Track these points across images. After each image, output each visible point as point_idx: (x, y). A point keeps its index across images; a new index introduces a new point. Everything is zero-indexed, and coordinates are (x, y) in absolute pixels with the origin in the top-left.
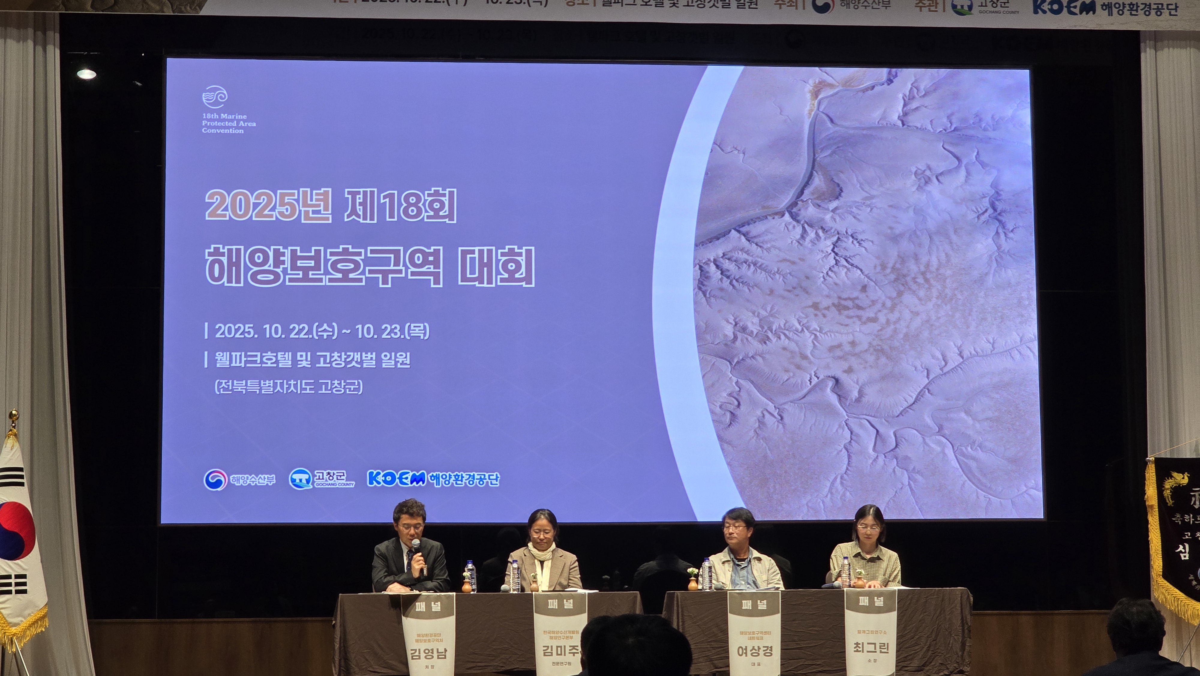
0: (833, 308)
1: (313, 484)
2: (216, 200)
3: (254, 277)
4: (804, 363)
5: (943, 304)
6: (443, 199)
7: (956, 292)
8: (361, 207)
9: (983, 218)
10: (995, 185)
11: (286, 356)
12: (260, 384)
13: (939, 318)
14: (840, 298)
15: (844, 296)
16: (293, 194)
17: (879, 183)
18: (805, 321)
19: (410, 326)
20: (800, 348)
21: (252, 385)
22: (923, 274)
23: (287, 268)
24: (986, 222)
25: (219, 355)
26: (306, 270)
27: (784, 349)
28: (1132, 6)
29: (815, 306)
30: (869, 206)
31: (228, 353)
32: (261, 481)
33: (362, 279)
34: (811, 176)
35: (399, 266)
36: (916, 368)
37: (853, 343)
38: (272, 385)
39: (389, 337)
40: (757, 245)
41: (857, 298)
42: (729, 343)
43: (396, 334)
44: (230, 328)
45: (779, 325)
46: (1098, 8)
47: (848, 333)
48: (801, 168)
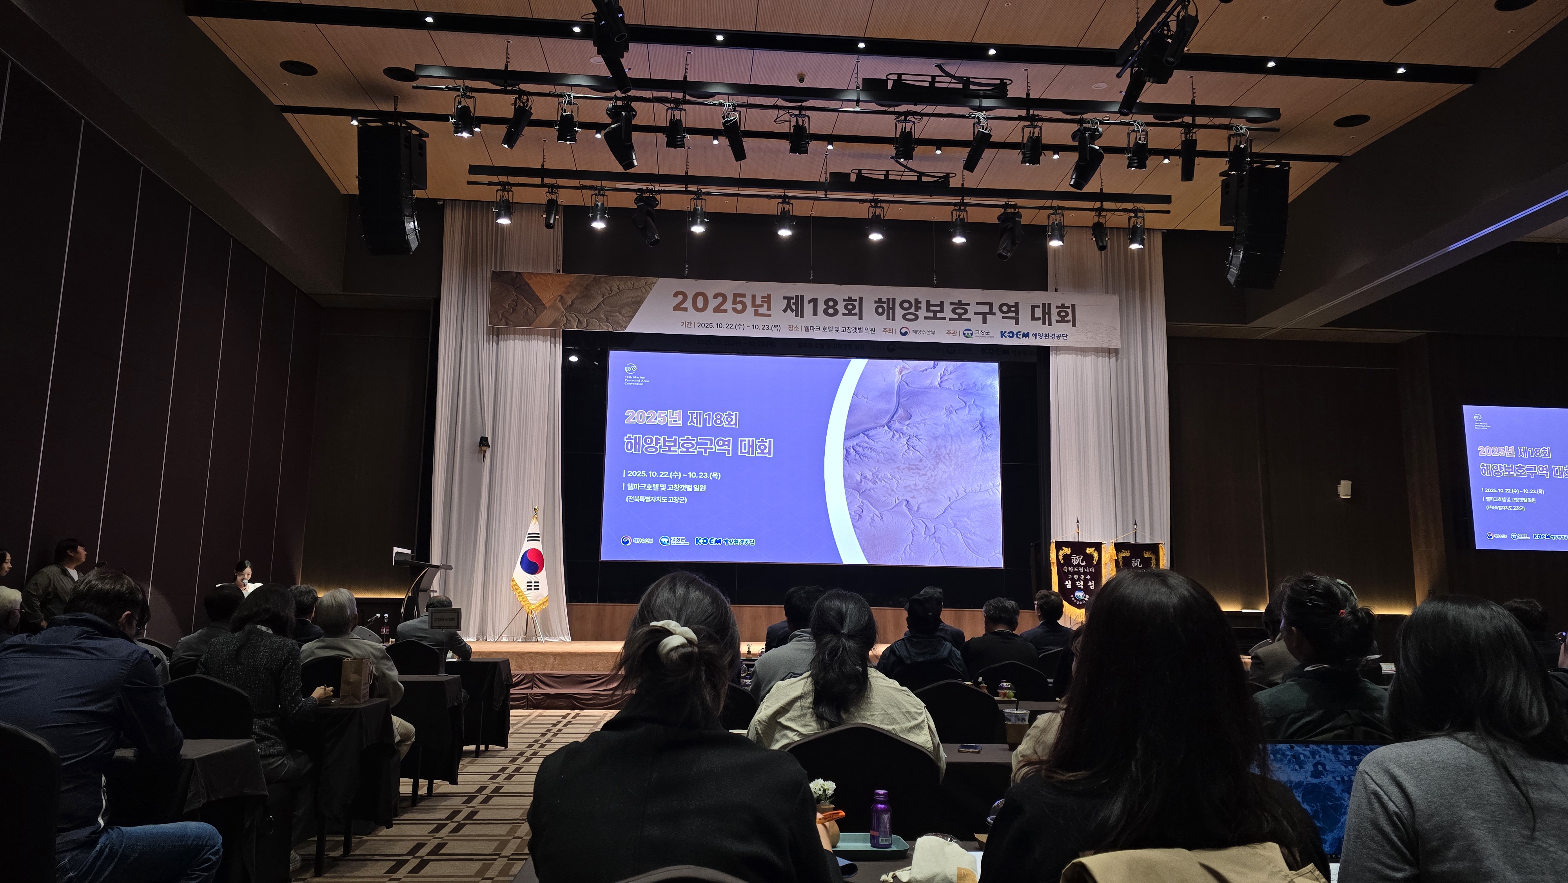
0: (906, 469)
1: (670, 544)
2: (630, 415)
3: (646, 449)
4: (893, 493)
5: (957, 469)
6: (732, 417)
7: (963, 463)
8: (695, 420)
9: (976, 430)
10: (982, 415)
11: (657, 486)
12: (645, 498)
13: (955, 475)
14: (909, 464)
15: (912, 463)
16: (665, 413)
17: (929, 413)
18: (893, 475)
19: (711, 474)
20: (891, 487)
21: (642, 498)
22: (948, 454)
23: (661, 446)
24: (978, 432)
25: (629, 485)
26: (670, 447)
27: (883, 487)
28: (1046, 335)
29: (898, 468)
30: (924, 423)
31: (633, 484)
32: (647, 541)
33: (695, 452)
34: (898, 409)
35: (712, 446)
36: (944, 497)
37: (915, 485)
38: (650, 499)
39: (701, 478)
40: (872, 440)
41: (918, 465)
42: (858, 484)
43: (704, 477)
44: (635, 473)
45: (881, 476)
46: (1030, 336)
47: (913, 481)
48: (893, 406)
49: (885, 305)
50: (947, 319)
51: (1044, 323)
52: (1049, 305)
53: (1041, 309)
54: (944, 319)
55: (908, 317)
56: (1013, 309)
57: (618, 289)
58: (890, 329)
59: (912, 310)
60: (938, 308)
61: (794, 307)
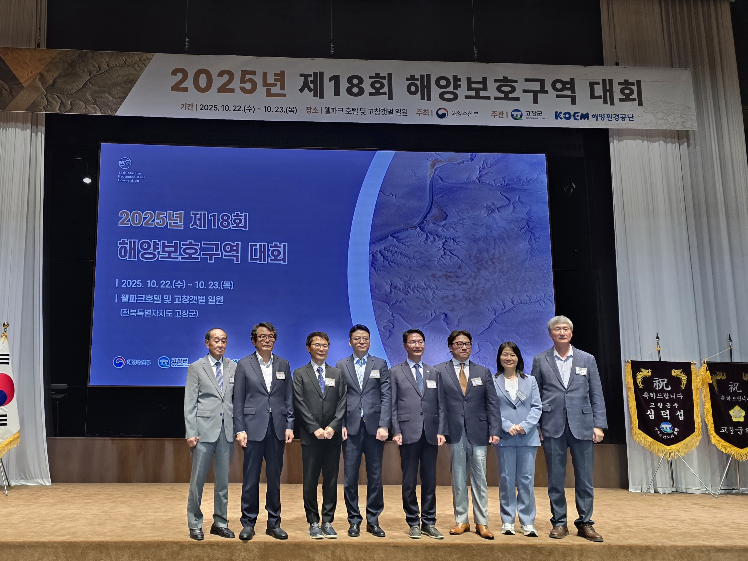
0: (443, 277)
1: (170, 365)
2: (124, 215)
3: (143, 256)
4: (428, 305)
5: (502, 276)
6: (241, 218)
7: (509, 269)
8: (199, 221)
9: (522, 231)
10: (528, 213)
11: (158, 297)
12: (144, 312)
13: (501, 283)
14: (447, 272)
15: (449, 271)
16: (164, 214)
17: (467, 212)
18: (428, 283)
19: (223, 283)
20: (425, 298)
21: (140, 312)
22: (491, 259)
23: (160, 252)
24: (524, 233)
25: (123, 296)
26: (170, 253)
27: (417, 298)
28: (608, 116)
29: (434, 276)
30: (462, 224)
31: (128, 295)
32: (143, 363)
33: (199, 258)
34: (431, 207)
35: (218, 252)
36: (488, 309)
37: (454, 296)
38: (150, 312)
39: (212, 288)
40: (402, 243)
41: (456, 272)
42: (388, 294)
43: (216, 286)
44: (129, 282)
45: (415, 285)
46: (590, 116)
47: (451, 290)
48: (427, 203)
49: (419, 83)
50: (492, 98)
51: (605, 102)
52: (611, 81)
53: (601, 86)
54: (488, 98)
55: (446, 96)
56: (568, 86)
57: (108, 66)
58: (425, 110)
59: (451, 88)
60: (481, 86)
61: (312, 86)
